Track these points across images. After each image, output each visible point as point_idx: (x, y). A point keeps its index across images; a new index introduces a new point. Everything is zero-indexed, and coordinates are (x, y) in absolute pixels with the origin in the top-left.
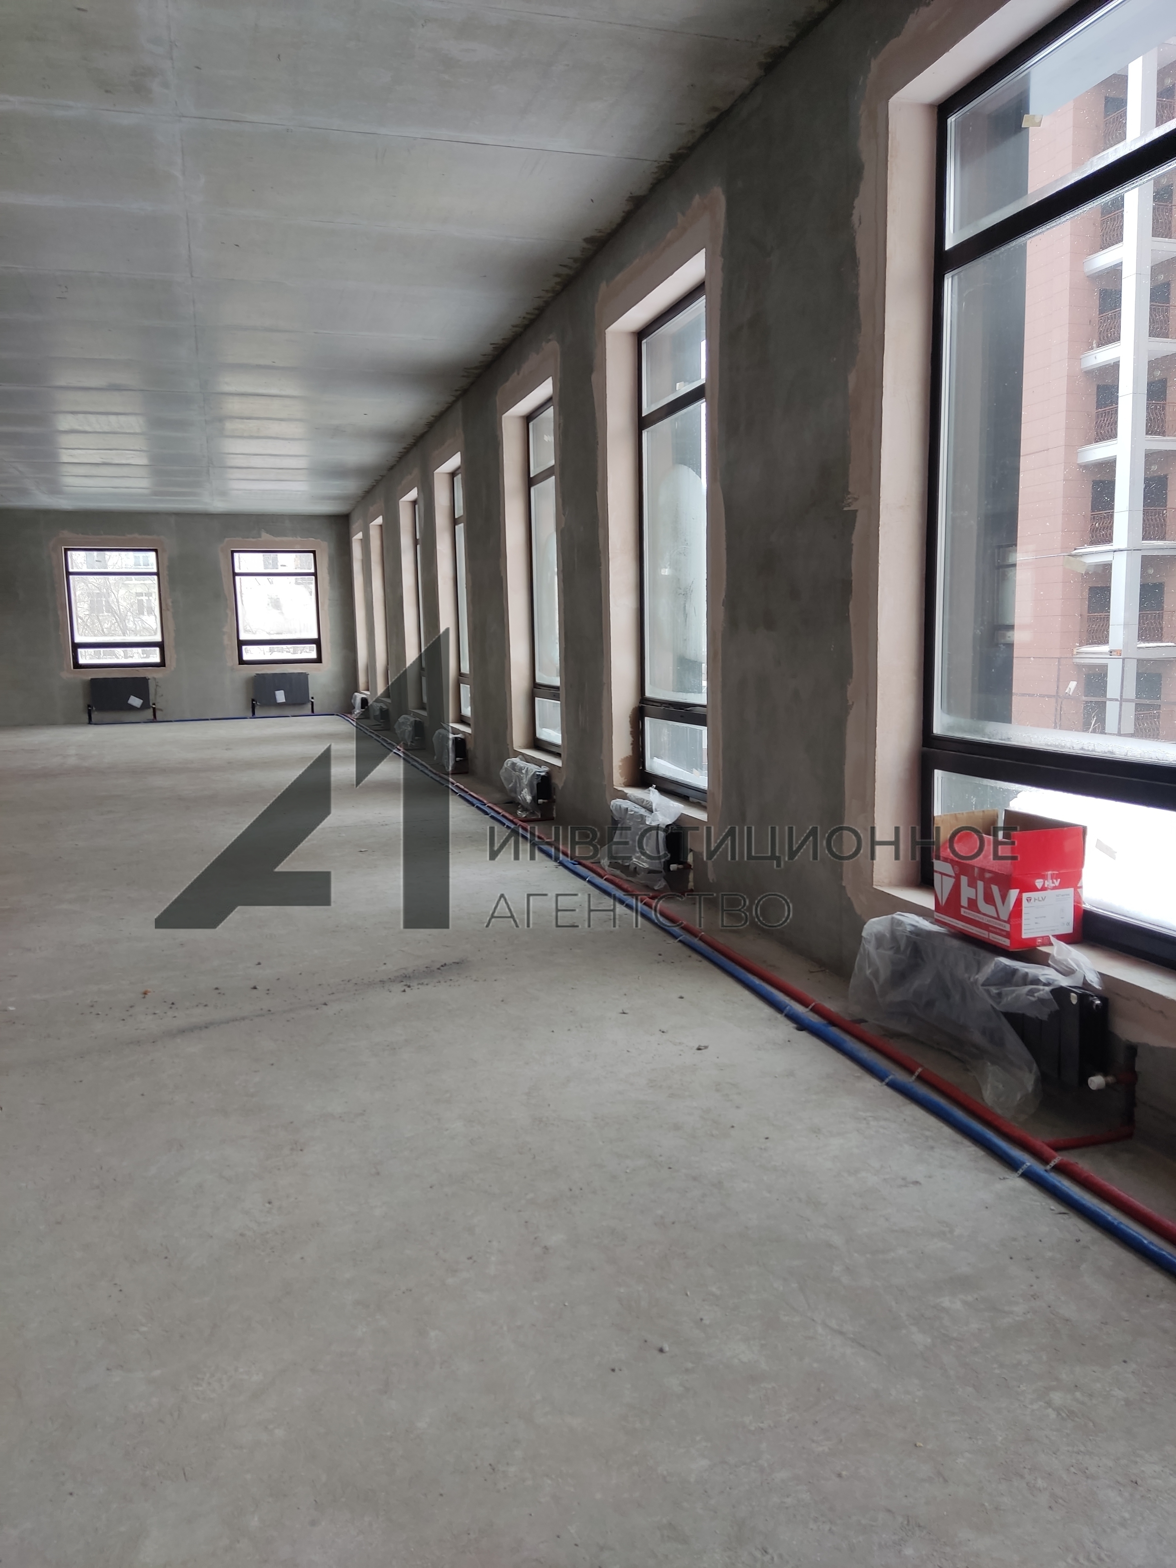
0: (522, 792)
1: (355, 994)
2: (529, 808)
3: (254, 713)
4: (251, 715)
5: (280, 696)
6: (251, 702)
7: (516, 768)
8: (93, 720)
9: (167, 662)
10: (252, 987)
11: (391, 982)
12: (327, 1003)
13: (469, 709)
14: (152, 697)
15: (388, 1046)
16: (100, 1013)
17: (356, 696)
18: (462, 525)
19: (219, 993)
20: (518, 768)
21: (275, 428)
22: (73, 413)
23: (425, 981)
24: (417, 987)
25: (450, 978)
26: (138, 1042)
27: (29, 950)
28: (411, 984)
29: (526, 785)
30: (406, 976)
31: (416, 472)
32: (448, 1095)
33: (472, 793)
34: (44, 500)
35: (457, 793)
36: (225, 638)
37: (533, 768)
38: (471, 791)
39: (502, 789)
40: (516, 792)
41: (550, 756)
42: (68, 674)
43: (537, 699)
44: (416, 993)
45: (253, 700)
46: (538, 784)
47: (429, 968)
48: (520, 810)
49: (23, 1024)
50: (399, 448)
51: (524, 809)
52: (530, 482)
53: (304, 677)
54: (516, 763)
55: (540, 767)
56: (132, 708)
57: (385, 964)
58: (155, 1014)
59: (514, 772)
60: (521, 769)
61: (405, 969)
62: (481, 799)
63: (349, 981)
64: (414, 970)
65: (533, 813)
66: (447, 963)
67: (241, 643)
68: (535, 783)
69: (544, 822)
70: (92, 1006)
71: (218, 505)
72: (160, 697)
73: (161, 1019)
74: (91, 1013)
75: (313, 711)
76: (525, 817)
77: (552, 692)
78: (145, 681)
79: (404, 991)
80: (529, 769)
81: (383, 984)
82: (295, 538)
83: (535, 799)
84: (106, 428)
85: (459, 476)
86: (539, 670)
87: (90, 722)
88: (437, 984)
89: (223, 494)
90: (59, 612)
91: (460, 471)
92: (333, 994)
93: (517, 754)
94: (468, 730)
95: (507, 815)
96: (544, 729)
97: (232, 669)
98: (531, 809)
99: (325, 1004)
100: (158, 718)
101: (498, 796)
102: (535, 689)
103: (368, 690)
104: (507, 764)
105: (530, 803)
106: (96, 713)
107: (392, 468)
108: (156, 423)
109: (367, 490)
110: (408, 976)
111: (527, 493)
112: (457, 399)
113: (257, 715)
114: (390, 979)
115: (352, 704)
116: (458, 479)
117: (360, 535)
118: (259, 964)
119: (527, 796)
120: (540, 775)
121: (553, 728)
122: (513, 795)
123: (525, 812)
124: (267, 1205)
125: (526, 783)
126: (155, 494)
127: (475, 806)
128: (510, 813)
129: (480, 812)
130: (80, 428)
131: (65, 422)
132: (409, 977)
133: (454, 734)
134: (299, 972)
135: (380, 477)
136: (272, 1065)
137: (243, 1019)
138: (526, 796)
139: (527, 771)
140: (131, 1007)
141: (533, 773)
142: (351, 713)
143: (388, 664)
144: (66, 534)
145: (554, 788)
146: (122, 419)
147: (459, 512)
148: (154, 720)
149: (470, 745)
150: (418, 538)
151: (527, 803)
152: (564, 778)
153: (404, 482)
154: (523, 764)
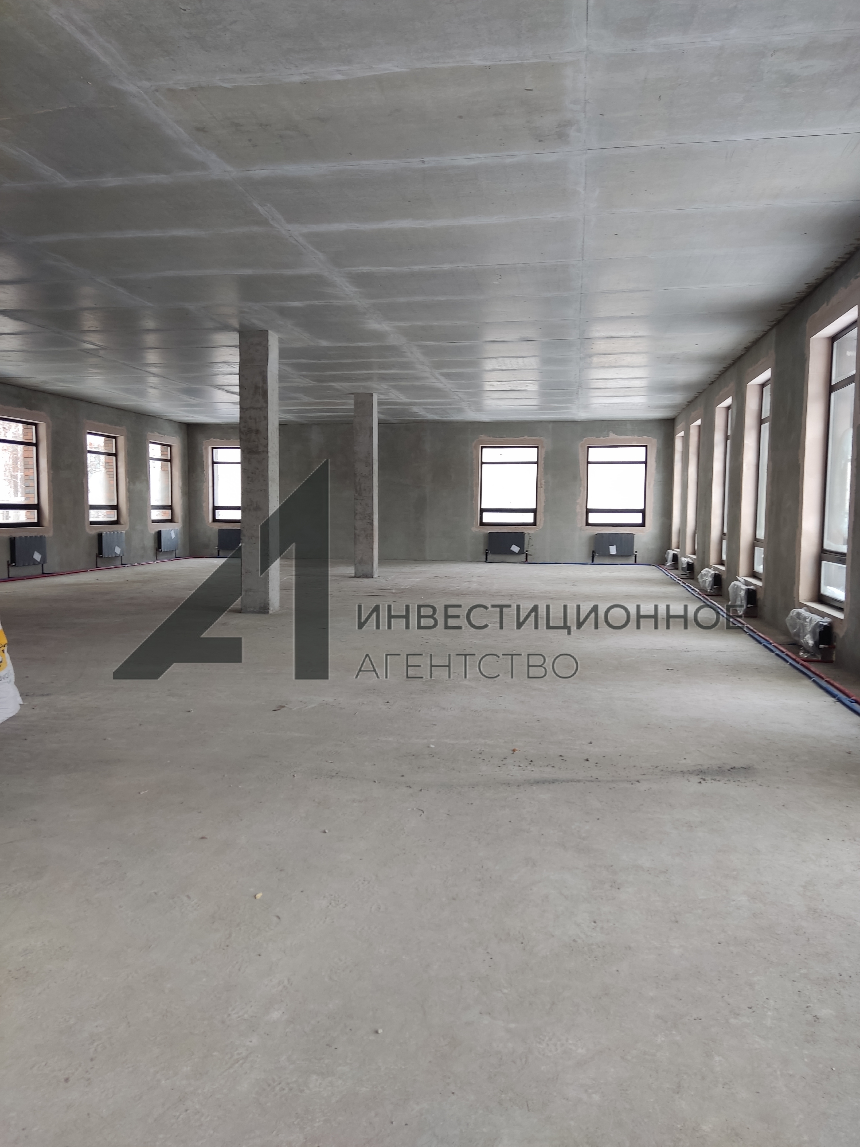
0: (805, 637)
1: (661, 778)
2: (811, 650)
3: (593, 561)
4: (591, 561)
5: (613, 550)
6: (591, 553)
7: (801, 617)
8: (488, 560)
9: (538, 523)
10: (586, 758)
11: (690, 773)
12: (640, 781)
13: (762, 567)
14: (526, 546)
15: (686, 823)
16: (485, 759)
17: (668, 552)
18: (767, 424)
19: (563, 760)
20: (803, 617)
21: (628, 359)
22: (496, 358)
23: (718, 778)
24: (710, 781)
25: (739, 779)
26: (509, 784)
27: (444, 709)
28: (706, 779)
29: (810, 631)
30: (702, 771)
31: (732, 385)
32: (735, 873)
33: (760, 634)
34: (472, 415)
35: (747, 633)
36: (578, 507)
37: (817, 618)
38: (760, 632)
39: (786, 632)
40: (799, 636)
41: (833, 609)
42: (476, 529)
43: (823, 562)
44: (710, 786)
45: (593, 552)
46: (820, 632)
47: (721, 768)
48: (803, 651)
49: (439, 758)
50: (720, 367)
51: (806, 651)
52: (831, 388)
53: (631, 537)
54: (801, 613)
55: (824, 618)
56: (513, 553)
57: (685, 759)
58: (519, 766)
59: (798, 620)
60: (805, 618)
61: (701, 765)
62: (768, 639)
63: (656, 767)
64: (709, 768)
65: (814, 655)
66: (736, 767)
67: (588, 511)
68: (818, 630)
69: (824, 663)
70: (481, 754)
71: (582, 415)
72: (532, 546)
73: (524, 771)
74: (480, 758)
75: (635, 562)
76: (807, 657)
77: (839, 557)
78: (523, 534)
79: (700, 783)
80: (813, 619)
81: (684, 774)
82: (633, 437)
83: (816, 644)
84: (515, 367)
85: (769, 386)
86: (828, 539)
87: (486, 561)
88: (727, 782)
89: (586, 407)
90: (474, 488)
91: (769, 382)
92: (644, 774)
93: (802, 606)
94: (759, 583)
95: (790, 654)
96: (828, 587)
97: (581, 529)
98: (812, 651)
99: (638, 781)
100: (529, 561)
101: (782, 638)
102: (823, 554)
103: (678, 548)
104: (793, 613)
105: (812, 647)
106: (490, 555)
107: (712, 383)
108: (547, 361)
109: (690, 400)
110: (703, 771)
111: (828, 396)
112: (773, 327)
113: (595, 562)
114: (689, 771)
115: (665, 557)
116: (767, 390)
117: (682, 434)
118: (591, 743)
119: (810, 641)
120: (822, 624)
121: (837, 586)
122: (796, 638)
123: (806, 653)
124: (593, 923)
125: (809, 630)
126: (541, 409)
127: (763, 644)
128: (794, 653)
129: (766, 650)
130: (499, 368)
131: (490, 364)
132: (705, 773)
133: (747, 586)
134: (620, 754)
135: (702, 390)
136: (598, 819)
137: (579, 781)
138: (808, 640)
139: (811, 620)
140: (505, 758)
141: (816, 622)
142: (664, 565)
143: (696, 529)
144: (483, 437)
145: (835, 637)
146: (526, 360)
147: (766, 413)
148: (526, 562)
149: (760, 596)
150: (728, 434)
151: (809, 646)
152: (845, 629)
153: (721, 393)
154: (807, 614)
